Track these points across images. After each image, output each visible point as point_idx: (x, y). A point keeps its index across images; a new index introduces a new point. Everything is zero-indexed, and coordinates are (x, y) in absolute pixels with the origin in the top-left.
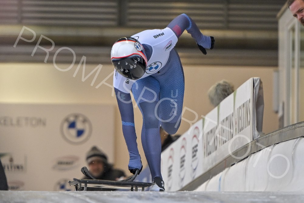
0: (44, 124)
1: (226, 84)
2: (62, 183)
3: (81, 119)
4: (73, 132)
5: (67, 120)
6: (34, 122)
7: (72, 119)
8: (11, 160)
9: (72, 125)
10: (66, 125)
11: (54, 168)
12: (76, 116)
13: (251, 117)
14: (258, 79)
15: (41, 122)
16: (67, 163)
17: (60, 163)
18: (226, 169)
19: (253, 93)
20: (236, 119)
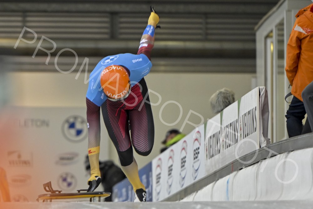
0: (47, 125)
1: (228, 92)
2: (64, 176)
3: (79, 120)
4: (73, 131)
5: (67, 121)
6: (39, 123)
7: (72, 120)
8: (19, 156)
9: (72, 126)
10: (67, 126)
11: (57, 163)
12: (76, 118)
13: (258, 124)
14: (263, 88)
15: (45, 123)
16: (68, 159)
17: (62, 159)
18: (234, 173)
19: (259, 101)
20: (241, 125)
